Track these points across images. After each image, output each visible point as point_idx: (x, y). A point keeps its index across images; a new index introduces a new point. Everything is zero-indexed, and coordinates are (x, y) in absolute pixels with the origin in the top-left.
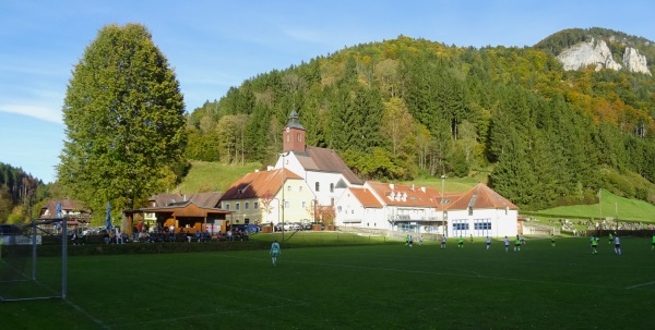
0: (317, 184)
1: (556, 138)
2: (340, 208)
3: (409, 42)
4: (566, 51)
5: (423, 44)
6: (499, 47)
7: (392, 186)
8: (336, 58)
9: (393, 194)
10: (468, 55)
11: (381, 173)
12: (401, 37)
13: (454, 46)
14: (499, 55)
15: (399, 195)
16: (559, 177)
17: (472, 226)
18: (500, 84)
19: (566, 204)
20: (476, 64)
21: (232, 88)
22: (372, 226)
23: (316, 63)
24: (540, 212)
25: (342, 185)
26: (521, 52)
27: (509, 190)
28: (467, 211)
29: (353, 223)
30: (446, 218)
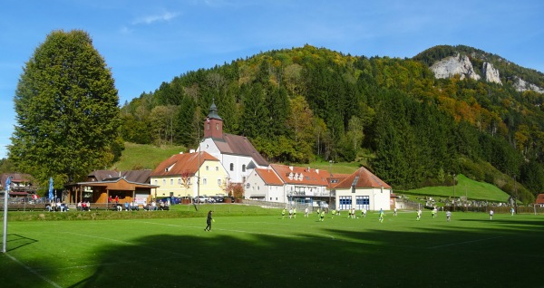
0: (232, 165)
1: (424, 133)
2: (248, 185)
3: (313, 51)
4: (438, 63)
5: (324, 52)
6: (385, 57)
7: (291, 168)
8: (252, 61)
9: (291, 175)
10: (360, 63)
11: (285, 158)
12: (307, 46)
13: (349, 55)
14: (385, 64)
15: (297, 175)
16: (425, 164)
17: (354, 201)
18: (384, 88)
19: (431, 185)
20: (366, 71)
21: (164, 83)
22: (274, 200)
23: (236, 64)
24: (410, 191)
25: (251, 166)
26: (401, 62)
27: (385, 173)
28: (351, 190)
29: (258, 197)
30: (335, 194)
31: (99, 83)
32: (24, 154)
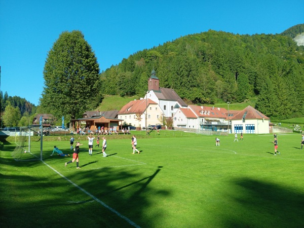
0: (165, 106)
1: (291, 82)
2: (176, 118)
3: (214, 33)
4: (299, 35)
5: (221, 33)
6: (262, 34)
7: (202, 107)
8: (176, 42)
9: (203, 112)
10: (245, 38)
11: (197, 101)
12: (210, 30)
13: (238, 34)
14: (262, 38)
15: (206, 112)
16: (293, 102)
17: (244, 128)
18: (262, 54)
19: (297, 117)
20: (249, 44)
21: (124, 59)
22: (192, 127)
23: (166, 45)
24: (283, 121)
25: (177, 107)
26: (274, 37)
27: (265, 109)
28: (242, 121)
29: (182, 126)
30: (231, 123)
31: (88, 61)
32: (49, 103)
